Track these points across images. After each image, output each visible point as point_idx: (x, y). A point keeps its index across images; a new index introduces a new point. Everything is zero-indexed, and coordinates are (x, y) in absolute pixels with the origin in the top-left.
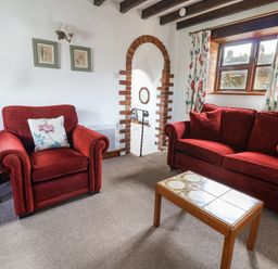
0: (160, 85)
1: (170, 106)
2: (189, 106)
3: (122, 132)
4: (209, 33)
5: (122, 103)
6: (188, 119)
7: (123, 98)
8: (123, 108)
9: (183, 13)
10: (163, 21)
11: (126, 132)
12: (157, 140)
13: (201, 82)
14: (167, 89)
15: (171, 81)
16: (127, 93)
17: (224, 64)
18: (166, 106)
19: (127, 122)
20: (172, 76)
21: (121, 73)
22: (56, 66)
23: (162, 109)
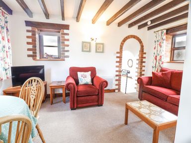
0: (138, 58)
1: (143, 68)
2: (154, 69)
3: (116, 80)
4: (165, 31)
5: (117, 67)
6: (151, 75)
7: (118, 64)
8: (118, 69)
9: (149, 23)
10: (140, 27)
11: (119, 80)
12: (136, 86)
13: (161, 56)
14: (142, 60)
15: (144, 56)
16: (120, 62)
17: (176, 46)
18: (141, 69)
19: (119, 76)
20: (145, 53)
21: (117, 53)
22: (90, 51)
23: (139, 70)
